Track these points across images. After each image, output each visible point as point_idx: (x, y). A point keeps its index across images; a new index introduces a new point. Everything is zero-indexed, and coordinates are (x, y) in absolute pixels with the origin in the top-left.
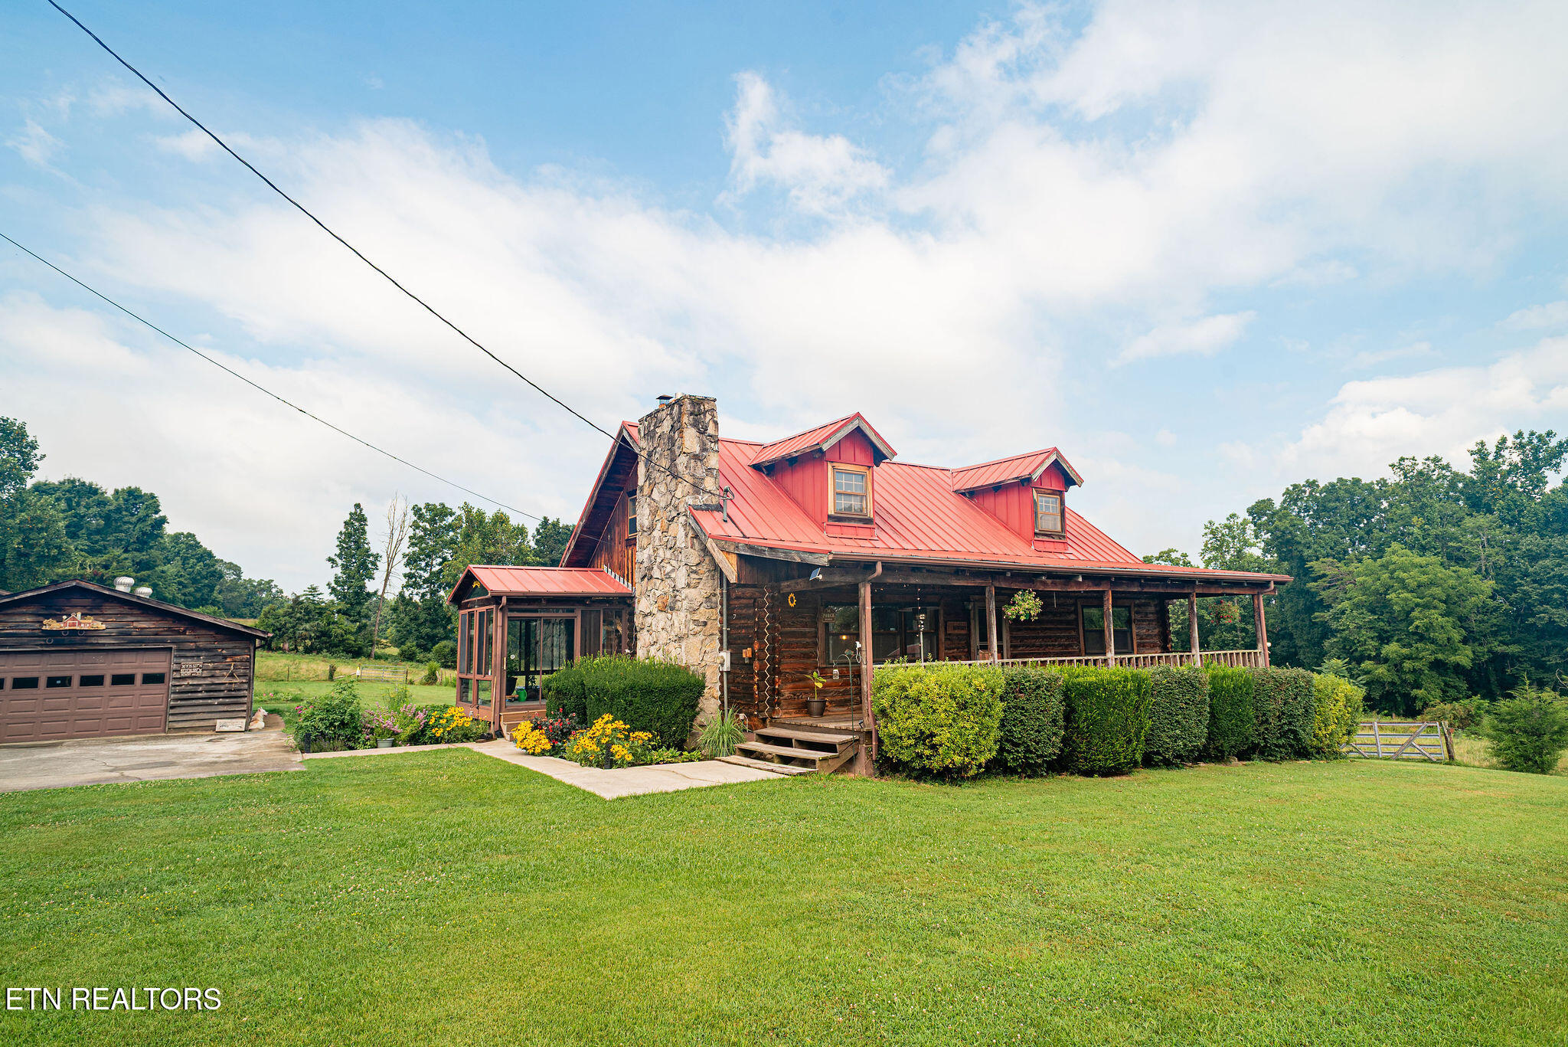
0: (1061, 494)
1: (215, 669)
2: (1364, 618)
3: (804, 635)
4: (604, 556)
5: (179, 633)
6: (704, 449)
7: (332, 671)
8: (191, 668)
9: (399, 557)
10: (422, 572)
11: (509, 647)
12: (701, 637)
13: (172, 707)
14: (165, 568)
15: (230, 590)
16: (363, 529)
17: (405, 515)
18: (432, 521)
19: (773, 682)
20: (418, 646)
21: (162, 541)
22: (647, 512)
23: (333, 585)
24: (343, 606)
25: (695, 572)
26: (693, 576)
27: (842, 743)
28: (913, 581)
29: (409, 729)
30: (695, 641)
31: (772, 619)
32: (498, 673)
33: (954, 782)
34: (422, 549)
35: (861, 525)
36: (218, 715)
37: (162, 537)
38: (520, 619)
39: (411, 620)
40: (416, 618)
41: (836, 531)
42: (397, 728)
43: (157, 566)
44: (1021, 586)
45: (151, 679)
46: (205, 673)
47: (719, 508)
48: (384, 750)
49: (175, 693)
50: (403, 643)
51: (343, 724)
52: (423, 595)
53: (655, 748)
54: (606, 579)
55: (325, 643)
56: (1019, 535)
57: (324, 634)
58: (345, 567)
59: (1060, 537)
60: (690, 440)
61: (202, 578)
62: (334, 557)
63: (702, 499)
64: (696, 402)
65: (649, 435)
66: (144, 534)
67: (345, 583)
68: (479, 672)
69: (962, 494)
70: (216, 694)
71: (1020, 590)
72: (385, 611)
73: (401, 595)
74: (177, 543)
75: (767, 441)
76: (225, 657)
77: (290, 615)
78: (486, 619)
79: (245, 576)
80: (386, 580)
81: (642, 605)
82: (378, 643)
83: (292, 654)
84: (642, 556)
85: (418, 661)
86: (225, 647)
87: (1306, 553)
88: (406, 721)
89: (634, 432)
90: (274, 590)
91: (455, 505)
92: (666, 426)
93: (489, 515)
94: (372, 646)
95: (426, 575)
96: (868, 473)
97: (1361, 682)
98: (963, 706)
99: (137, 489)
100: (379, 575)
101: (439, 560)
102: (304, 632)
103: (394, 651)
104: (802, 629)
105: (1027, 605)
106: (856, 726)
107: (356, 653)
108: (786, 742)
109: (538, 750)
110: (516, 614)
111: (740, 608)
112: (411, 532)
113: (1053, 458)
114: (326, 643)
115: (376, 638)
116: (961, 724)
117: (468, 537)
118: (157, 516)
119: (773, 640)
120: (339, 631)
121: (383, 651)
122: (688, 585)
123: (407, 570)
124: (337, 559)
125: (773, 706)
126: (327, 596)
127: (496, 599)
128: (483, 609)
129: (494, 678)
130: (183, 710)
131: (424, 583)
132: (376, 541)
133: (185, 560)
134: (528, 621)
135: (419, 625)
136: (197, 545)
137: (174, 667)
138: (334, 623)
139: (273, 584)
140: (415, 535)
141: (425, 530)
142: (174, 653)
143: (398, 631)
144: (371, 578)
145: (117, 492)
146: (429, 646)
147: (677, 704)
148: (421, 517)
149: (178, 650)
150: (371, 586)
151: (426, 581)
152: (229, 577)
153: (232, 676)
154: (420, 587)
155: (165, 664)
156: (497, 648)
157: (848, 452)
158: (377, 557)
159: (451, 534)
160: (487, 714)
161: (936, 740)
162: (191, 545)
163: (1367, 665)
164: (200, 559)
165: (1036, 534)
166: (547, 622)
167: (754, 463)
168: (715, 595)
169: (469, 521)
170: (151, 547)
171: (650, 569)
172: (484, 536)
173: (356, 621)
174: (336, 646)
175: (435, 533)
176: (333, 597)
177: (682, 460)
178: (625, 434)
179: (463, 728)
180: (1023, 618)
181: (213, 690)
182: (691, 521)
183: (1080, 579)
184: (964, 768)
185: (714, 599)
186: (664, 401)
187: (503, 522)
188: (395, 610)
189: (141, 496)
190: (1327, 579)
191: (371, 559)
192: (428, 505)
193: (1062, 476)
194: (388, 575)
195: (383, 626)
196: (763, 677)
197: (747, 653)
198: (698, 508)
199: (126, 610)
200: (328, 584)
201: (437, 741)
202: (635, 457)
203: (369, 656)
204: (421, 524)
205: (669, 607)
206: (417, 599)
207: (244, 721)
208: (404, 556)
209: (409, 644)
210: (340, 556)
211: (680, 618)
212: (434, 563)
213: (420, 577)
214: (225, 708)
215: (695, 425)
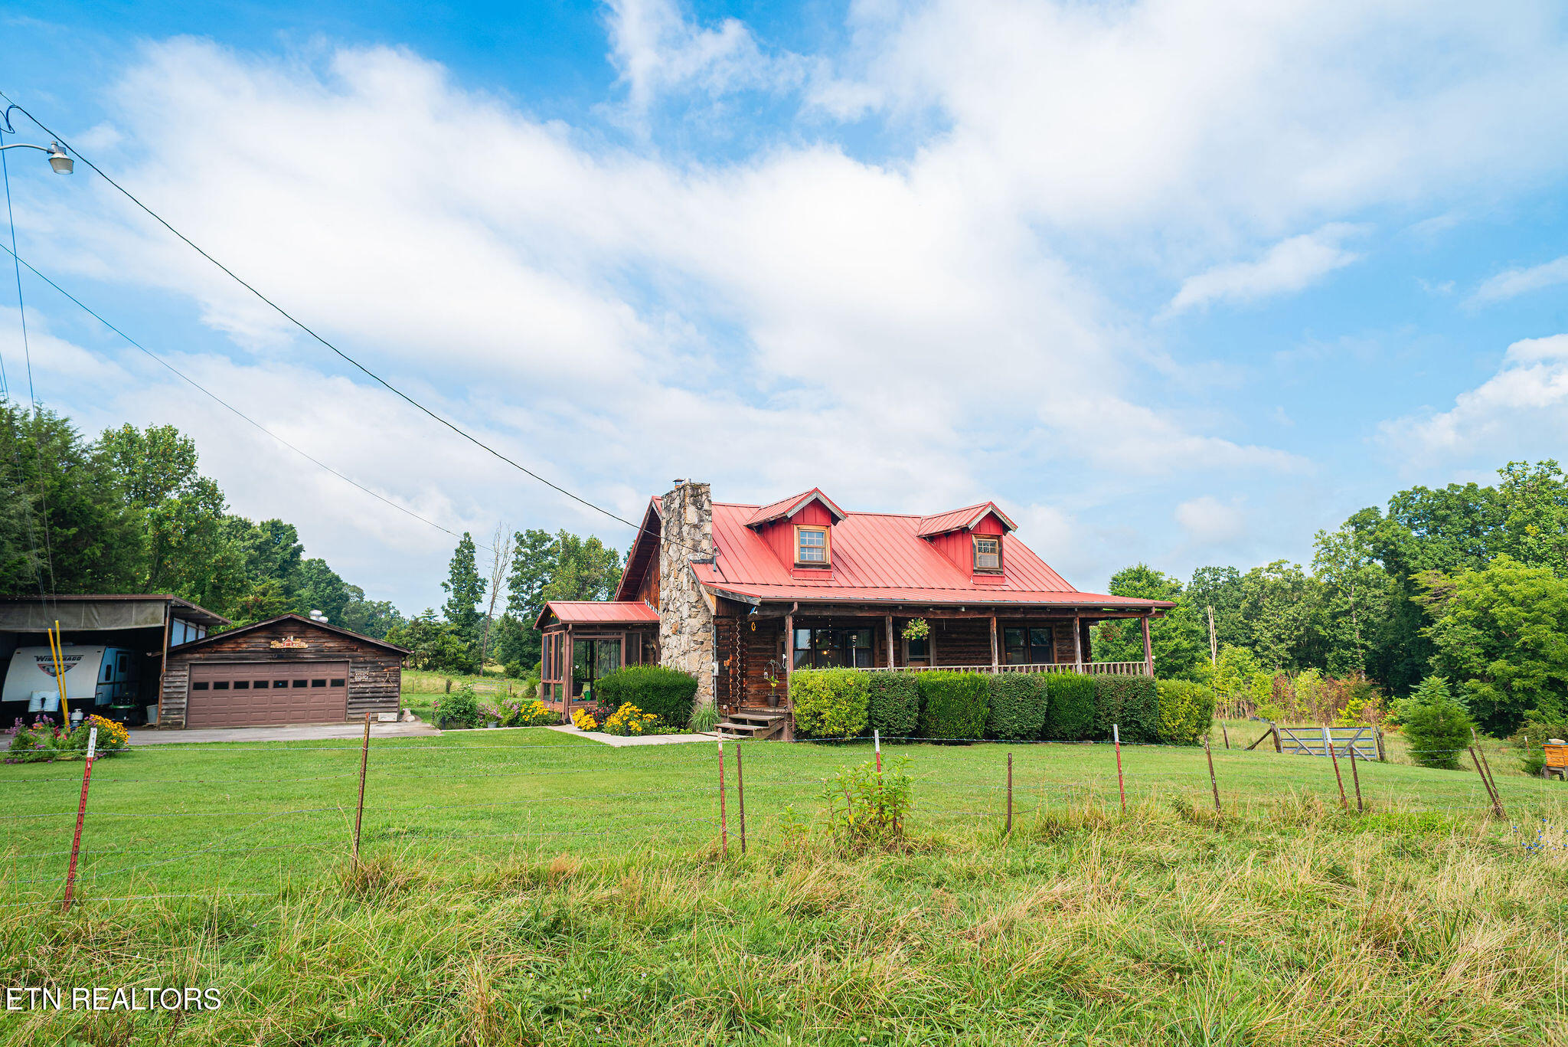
0: (999, 537)
1: (376, 676)
2: (1468, 634)
3: (765, 650)
4: (646, 593)
5: (353, 650)
6: (701, 520)
7: (449, 684)
8: (361, 675)
9: (503, 581)
10: (524, 595)
11: (576, 659)
12: (699, 652)
13: (350, 703)
14: (300, 592)
15: (355, 611)
16: (472, 557)
17: (508, 542)
18: (533, 547)
19: (741, 683)
20: (521, 664)
21: (299, 567)
22: (666, 564)
23: (447, 607)
24: (455, 627)
25: (695, 607)
26: (693, 609)
27: (771, 720)
28: (825, 614)
29: (507, 716)
30: (695, 655)
31: (741, 639)
32: (567, 679)
33: (838, 744)
34: (523, 574)
35: (820, 569)
36: (379, 710)
37: (299, 564)
38: (586, 640)
39: (515, 639)
40: (519, 638)
41: (800, 575)
42: (500, 715)
43: (295, 591)
44: (915, 615)
45: (338, 683)
46: (371, 680)
47: (711, 562)
48: (491, 729)
49: (351, 693)
50: (508, 661)
51: (465, 712)
52: (525, 616)
53: (659, 725)
54: (644, 610)
55: (439, 661)
56: (962, 571)
57: (440, 652)
58: (457, 591)
59: (997, 572)
60: (691, 515)
61: (331, 601)
62: (447, 582)
63: (699, 556)
64: (696, 488)
65: (667, 508)
66: (285, 561)
67: (457, 606)
68: (555, 679)
69: (925, 538)
70: (377, 695)
71: (910, 619)
72: (492, 630)
73: (506, 617)
74: (310, 569)
75: (763, 504)
76: (383, 668)
77: (411, 635)
78: (559, 640)
79: (366, 599)
80: (493, 602)
81: (664, 630)
82: (486, 661)
83: (413, 671)
84: (663, 594)
85: (521, 678)
86: (382, 661)
87: (1412, 564)
88: (506, 712)
89: (658, 503)
90: (392, 612)
91: (553, 532)
92: (677, 503)
93: (583, 541)
94: (481, 663)
95: (528, 597)
96: (827, 531)
97: (1464, 701)
98: (839, 695)
99: (279, 521)
100: (486, 598)
101: (539, 583)
102: (423, 651)
103: (500, 669)
104: (765, 647)
105: (918, 629)
106: (783, 710)
107: (467, 670)
108: (743, 722)
109: (588, 728)
110: (579, 637)
111: (724, 632)
112: (513, 557)
113: (989, 510)
114: (441, 661)
115: (483, 657)
116: (838, 706)
117: (564, 561)
118: (295, 545)
119: (741, 654)
120: (453, 650)
121: (490, 668)
122: (690, 616)
123: (511, 593)
124: (450, 584)
125: (742, 699)
126: (441, 618)
127: (565, 626)
128: (557, 633)
129: (565, 684)
130: (357, 706)
131: (526, 605)
132: (483, 567)
133: (317, 584)
134: (592, 642)
135: (522, 644)
136: (327, 570)
137: (351, 674)
138: (448, 643)
139: (391, 605)
140: (517, 560)
141: (526, 555)
142: (350, 665)
143: (504, 650)
144: (479, 601)
145: (263, 524)
146: (531, 664)
147: (678, 697)
148: (522, 543)
149: (353, 662)
150: (479, 608)
151: (528, 603)
152: (353, 599)
153: (388, 681)
154: (523, 608)
155: (345, 673)
156: (566, 661)
157: (810, 515)
158: (484, 581)
159: (550, 558)
160: (559, 708)
161: (823, 717)
162: (322, 571)
163: (1472, 683)
164: (330, 583)
165: (975, 571)
166: (606, 642)
167: (749, 523)
168: (709, 623)
169: (566, 546)
170: (291, 573)
171: (667, 604)
172: (579, 560)
173: (467, 641)
174: (450, 664)
175: (536, 558)
176: (446, 619)
177: (685, 529)
178: (654, 505)
179: (543, 716)
180: (914, 638)
181: (375, 692)
182: (691, 571)
183: (963, 610)
184: (843, 735)
185: (708, 625)
186: (678, 483)
187: (596, 547)
188: (500, 630)
189: (282, 528)
190: (1430, 592)
191: (479, 583)
192: (528, 532)
193: (997, 524)
194: (494, 599)
195: (490, 646)
196: (735, 679)
197: (727, 663)
198: (696, 562)
199: (319, 634)
200: (443, 608)
201: (526, 724)
202: (659, 522)
203: (478, 673)
204: (523, 550)
205: (678, 632)
206: (520, 619)
207: (396, 714)
208: (508, 580)
209: (513, 662)
210: (452, 581)
211: (685, 638)
212: (535, 586)
213: (523, 599)
214: (384, 705)
215: (694, 503)
